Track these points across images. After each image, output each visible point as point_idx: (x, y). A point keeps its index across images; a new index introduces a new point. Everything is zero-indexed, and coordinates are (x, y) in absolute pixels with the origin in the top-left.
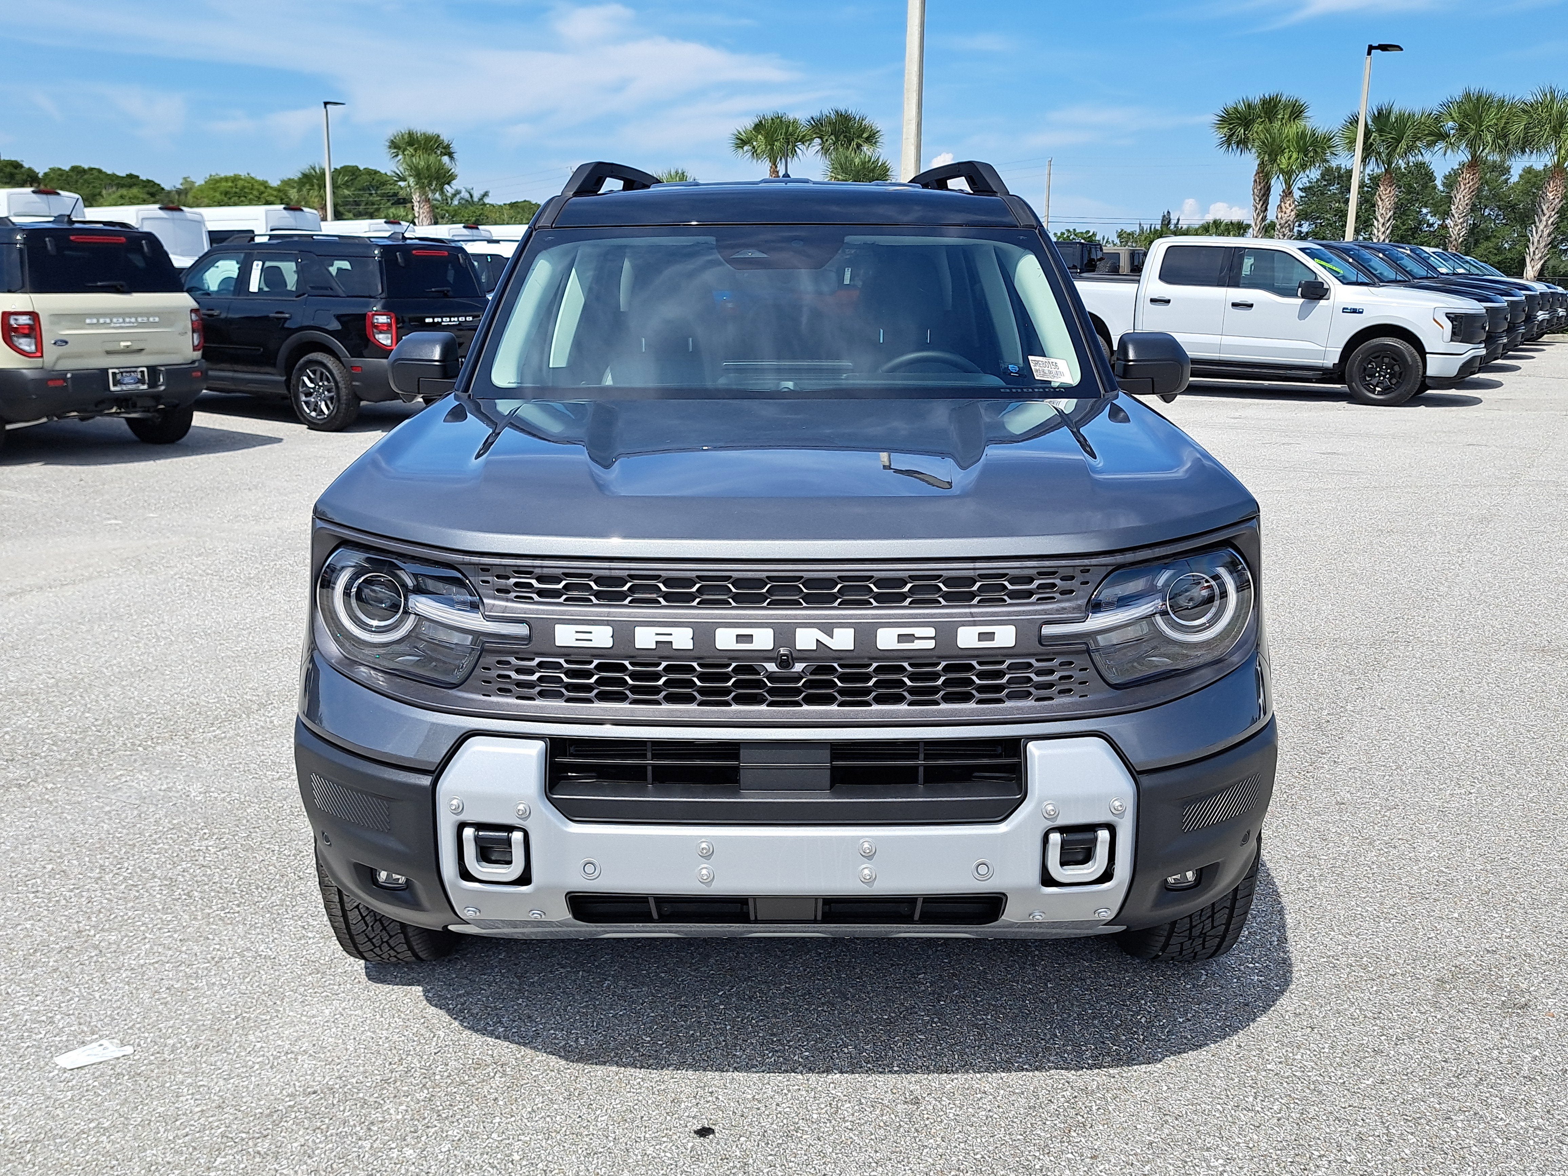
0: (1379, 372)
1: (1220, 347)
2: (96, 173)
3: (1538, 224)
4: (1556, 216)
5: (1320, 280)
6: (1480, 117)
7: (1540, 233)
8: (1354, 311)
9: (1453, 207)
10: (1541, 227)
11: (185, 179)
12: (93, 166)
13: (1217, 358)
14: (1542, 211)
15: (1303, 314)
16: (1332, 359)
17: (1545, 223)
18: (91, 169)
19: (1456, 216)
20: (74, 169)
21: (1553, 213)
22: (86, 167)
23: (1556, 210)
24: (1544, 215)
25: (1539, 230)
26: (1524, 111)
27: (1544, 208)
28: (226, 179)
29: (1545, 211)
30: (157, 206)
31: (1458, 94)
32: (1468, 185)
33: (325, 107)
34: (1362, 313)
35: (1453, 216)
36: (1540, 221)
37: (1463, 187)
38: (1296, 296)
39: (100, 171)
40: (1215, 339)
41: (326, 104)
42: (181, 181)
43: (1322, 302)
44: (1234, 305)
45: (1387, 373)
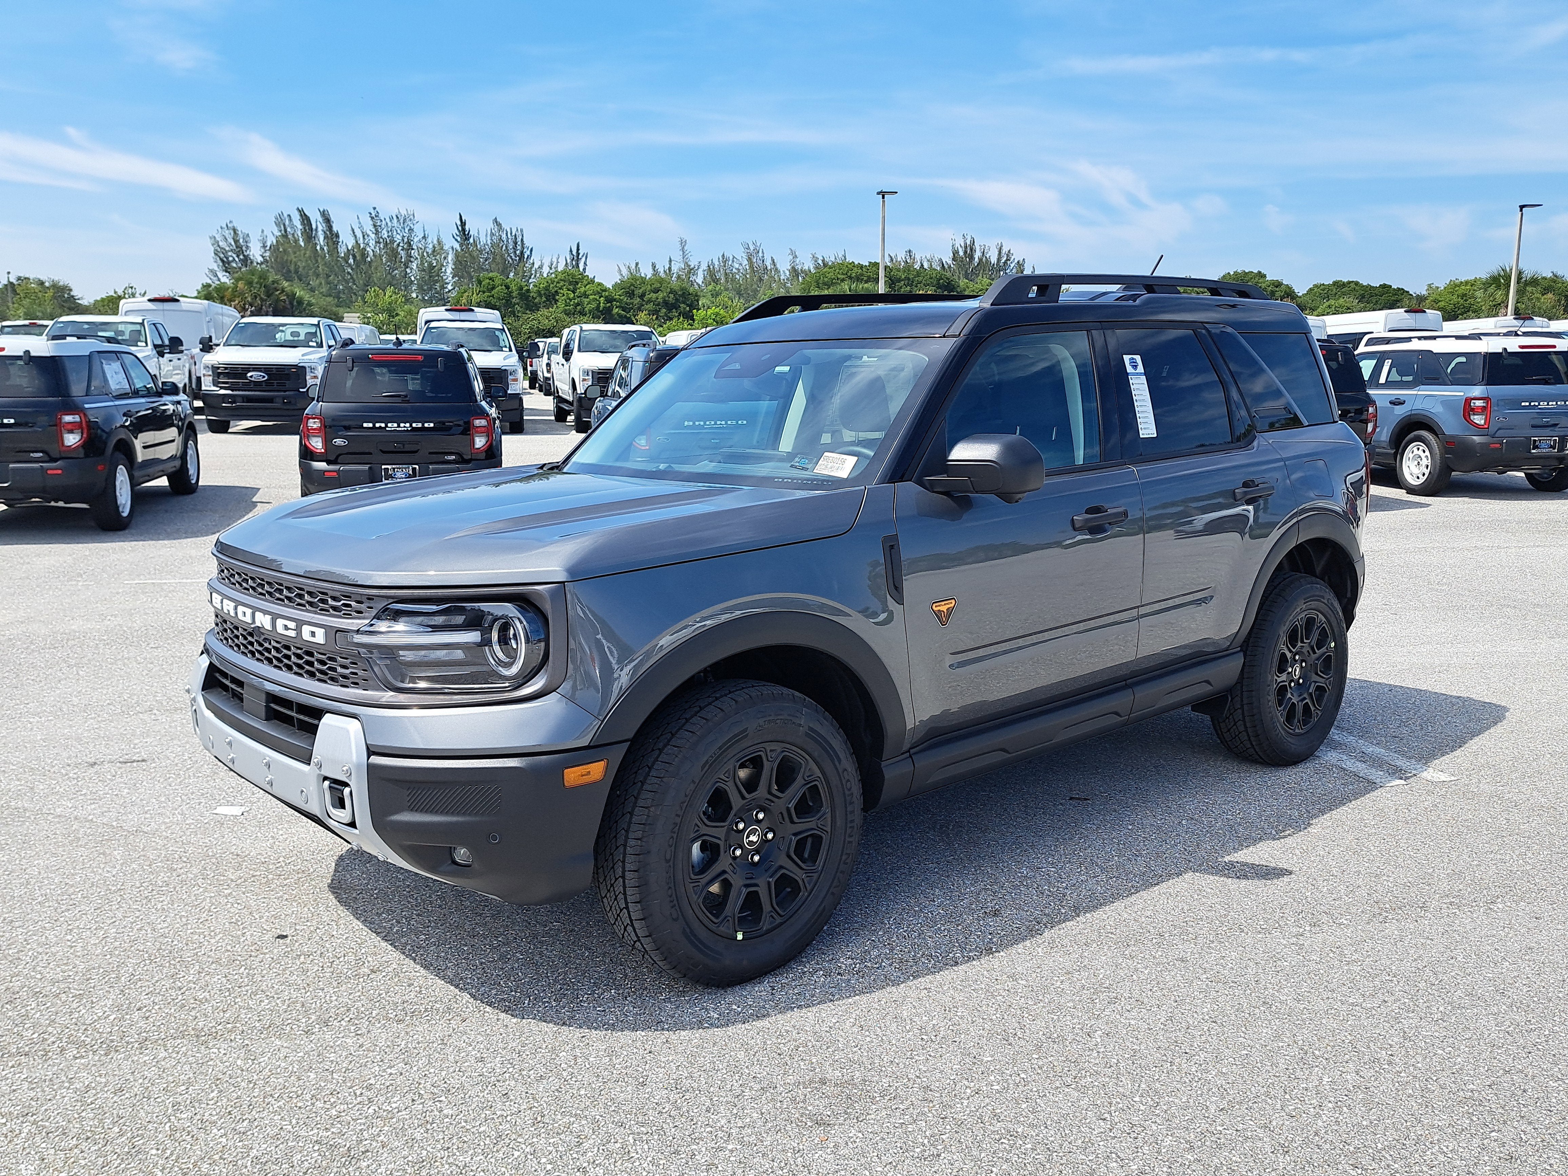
2: (1352, 285)
11: (1429, 285)
12: (1351, 280)
18: (1349, 282)
20: (1335, 283)
22: (1345, 280)
28: (1467, 283)
30: (1403, 310)
33: (1521, 210)
39: (1357, 283)
41: (1522, 207)
42: (1426, 288)
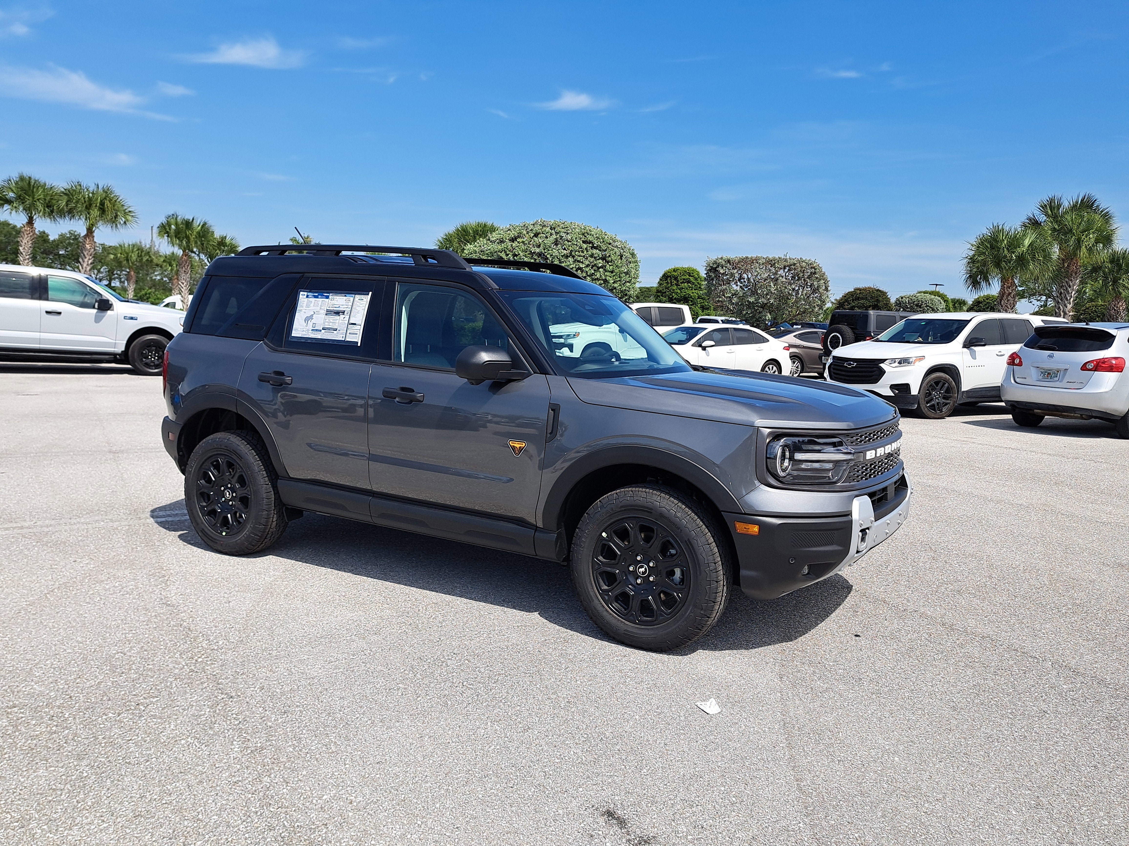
0: (150, 356)
1: (40, 341)
3: (82, 263)
4: (93, 259)
5: (104, 298)
6: (33, 192)
7: (84, 269)
8: (132, 318)
9: (21, 248)
10: (85, 265)
13: (38, 348)
14: (84, 255)
15: (98, 320)
16: (120, 348)
17: (86, 263)
19: (24, 253)
21: (91, 257)
23: (92, 256)
24: (86, 258)
25: (84, 267)
26: (65, 194)
27: (85, 253)
29: (86, 256)
31: (15, 176)
32: (29, 235)
34: (136, 319)
35: (22, 254)
36: (84, 261)
37: (26, 236)
38: (94, 307)
40: (36, 335)
43: (109, 312)
44: (48, 312)
45: (156, 356)
